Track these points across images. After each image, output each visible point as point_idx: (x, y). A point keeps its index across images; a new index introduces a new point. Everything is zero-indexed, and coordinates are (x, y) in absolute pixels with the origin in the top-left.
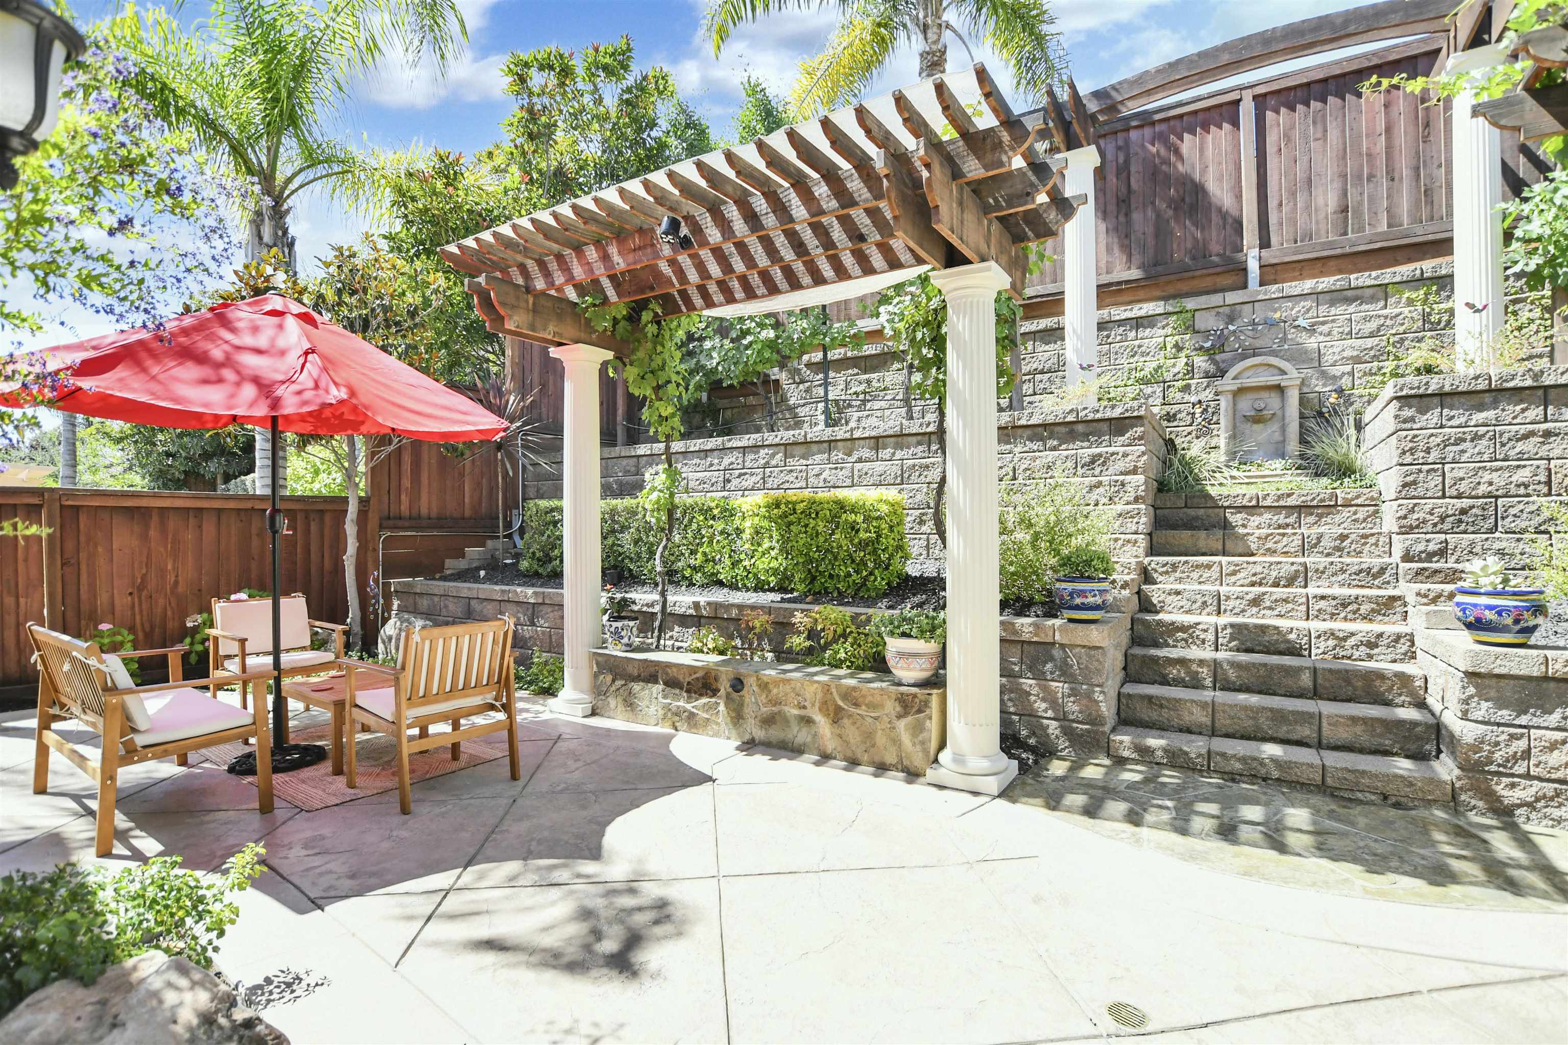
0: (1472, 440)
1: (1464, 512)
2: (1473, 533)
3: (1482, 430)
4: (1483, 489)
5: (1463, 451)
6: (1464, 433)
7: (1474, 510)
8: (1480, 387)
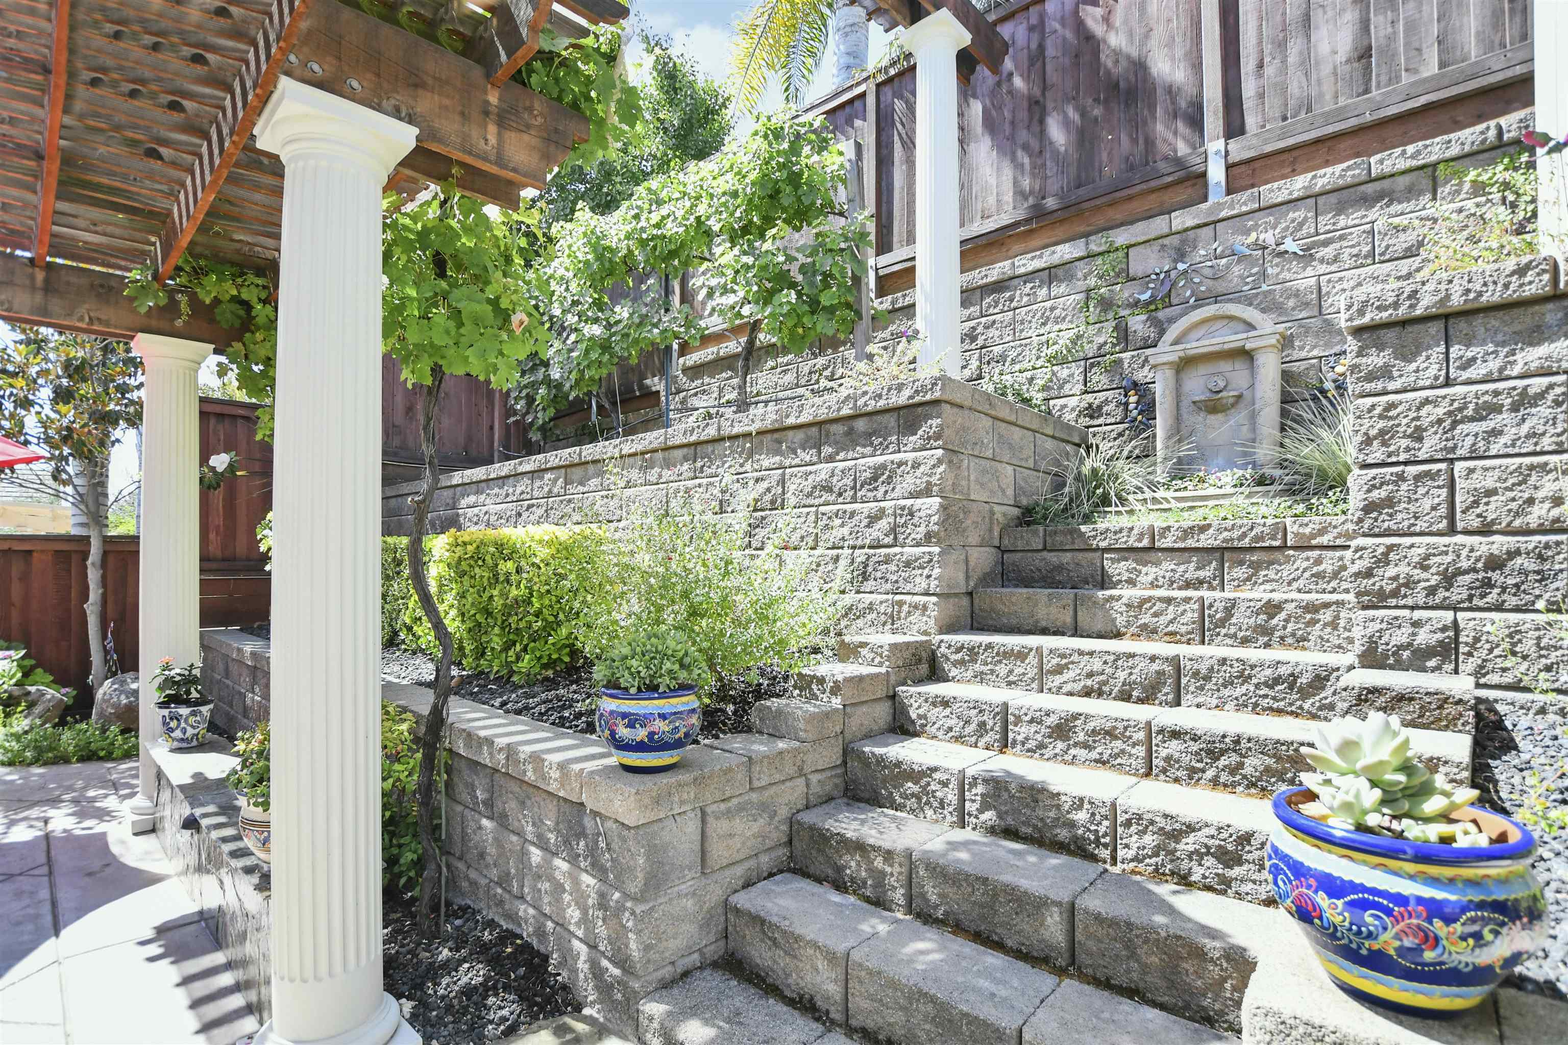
0: (1515, 408)
1: (1495, 563)
2: (1517, 609)
3: (1538, 384)
4: (1538, 514)
5: (1495, 433)
6: (1496, 393)
7: (1519, 561)
8: (1530, 291)
